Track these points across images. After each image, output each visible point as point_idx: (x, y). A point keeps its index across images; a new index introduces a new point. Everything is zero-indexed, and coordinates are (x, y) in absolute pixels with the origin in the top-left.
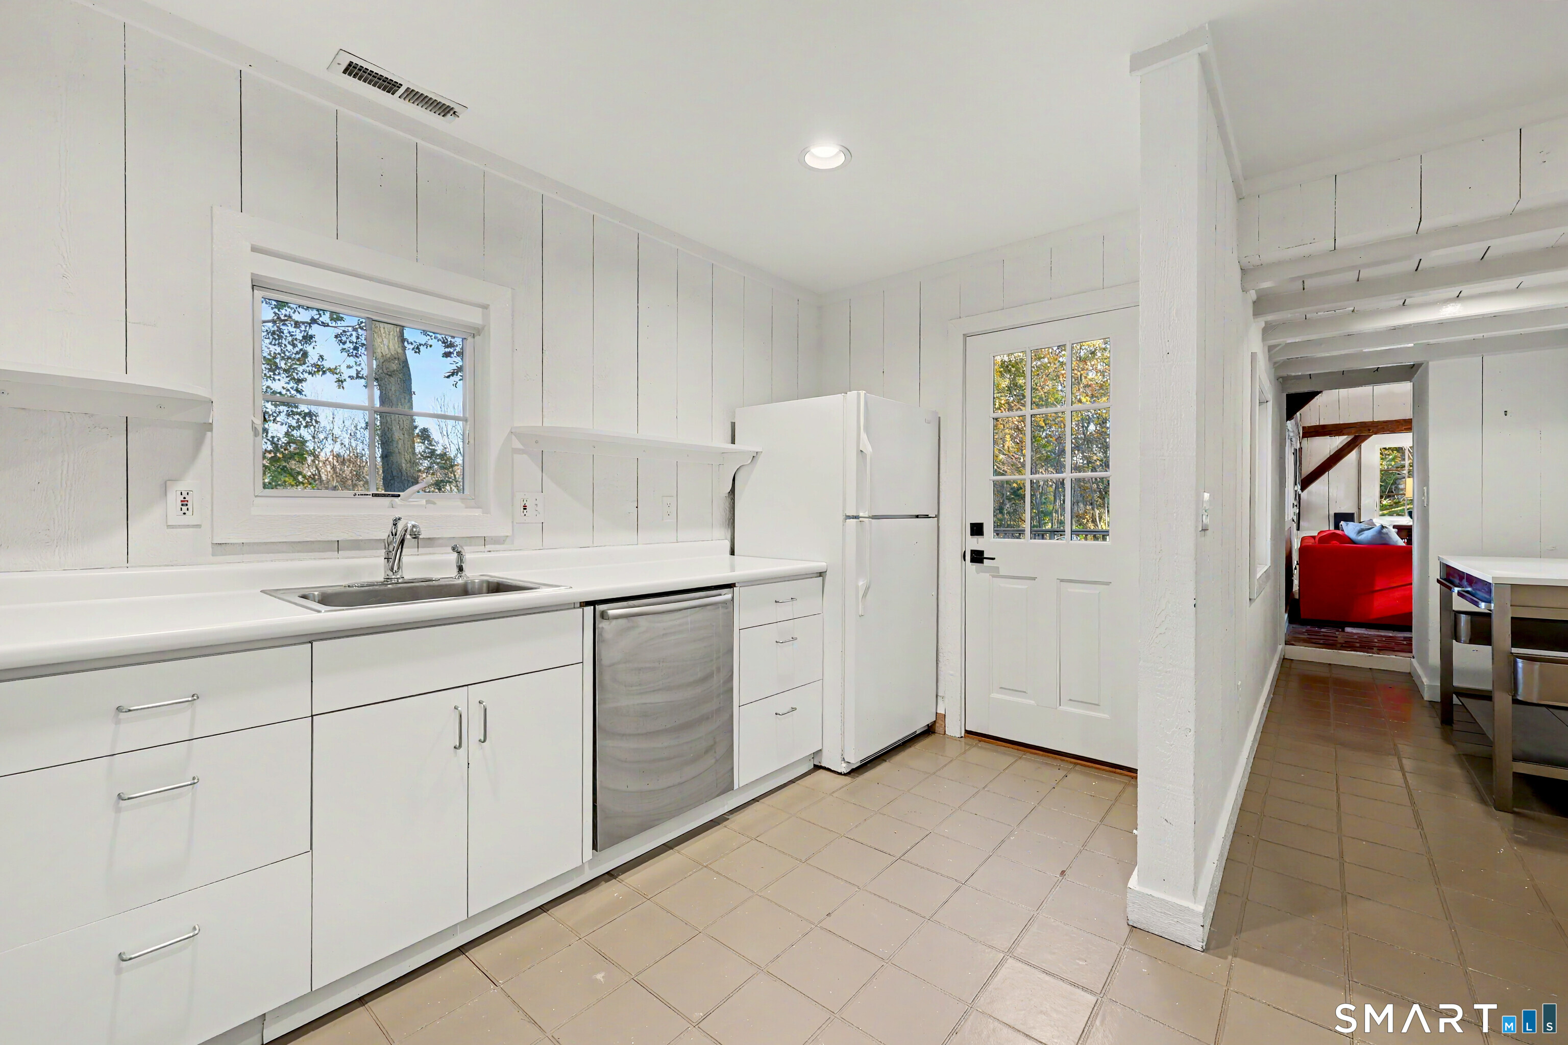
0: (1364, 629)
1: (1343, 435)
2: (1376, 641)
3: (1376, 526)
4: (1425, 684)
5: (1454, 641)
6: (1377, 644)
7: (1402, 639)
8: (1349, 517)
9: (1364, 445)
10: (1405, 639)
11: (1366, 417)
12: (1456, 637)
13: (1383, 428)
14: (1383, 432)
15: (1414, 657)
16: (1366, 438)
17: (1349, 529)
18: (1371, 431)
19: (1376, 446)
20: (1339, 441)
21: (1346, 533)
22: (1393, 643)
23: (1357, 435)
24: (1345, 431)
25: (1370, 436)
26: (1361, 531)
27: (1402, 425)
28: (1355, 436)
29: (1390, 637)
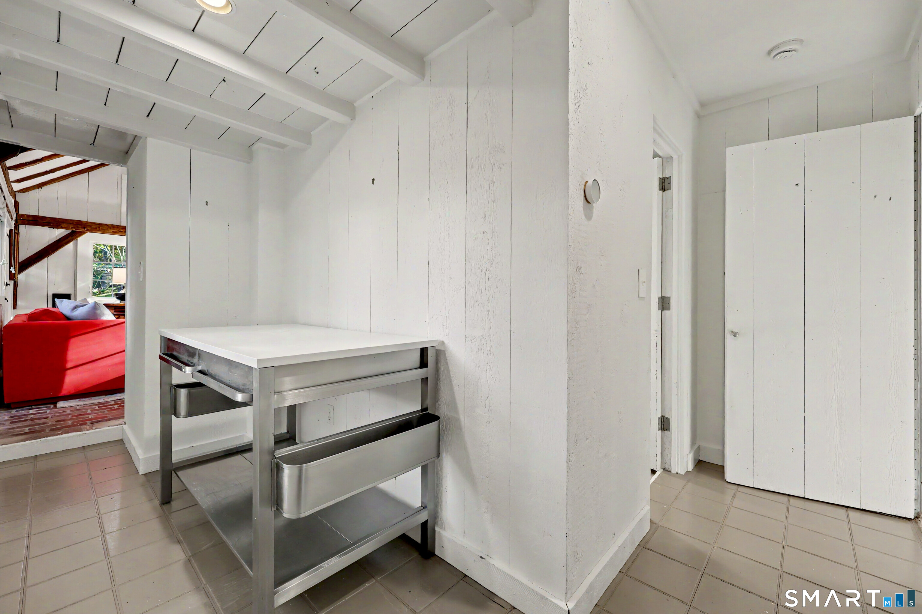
0: (77, 400)
1: (62, 228)
2: (89, 411)
3: (89, 303)
4: (140, 458)
5: (173, 416)
6: (90, 416)
7: (113, 403)
8: (67, 296)
9: (81, 239)
10: (117, 402)
11: (82, 217)
12: (176, 413)
13: (96, 228)
14: (96, 231)
15: (125, 423)
16: (81, 234)
17: (64, 306)
18: (86, 229)
19: (91, 241)
20: (58, 233)
21: (61, 311)
22: (105, 410)
23: (74, 230)
24: (63, 225)
25: (84, 233)
26: (76, 308)
27: (110, 228)
28: (72, 231)
29: (103, 403)
